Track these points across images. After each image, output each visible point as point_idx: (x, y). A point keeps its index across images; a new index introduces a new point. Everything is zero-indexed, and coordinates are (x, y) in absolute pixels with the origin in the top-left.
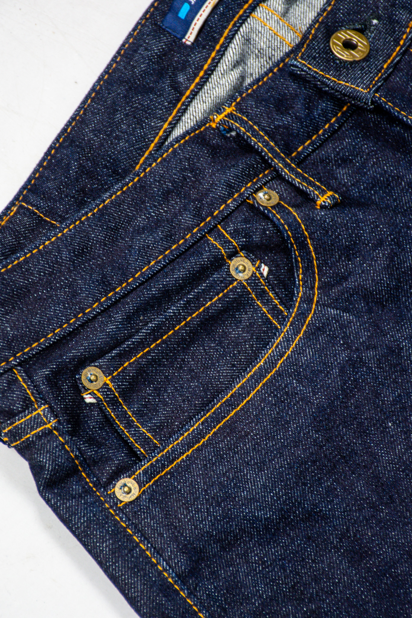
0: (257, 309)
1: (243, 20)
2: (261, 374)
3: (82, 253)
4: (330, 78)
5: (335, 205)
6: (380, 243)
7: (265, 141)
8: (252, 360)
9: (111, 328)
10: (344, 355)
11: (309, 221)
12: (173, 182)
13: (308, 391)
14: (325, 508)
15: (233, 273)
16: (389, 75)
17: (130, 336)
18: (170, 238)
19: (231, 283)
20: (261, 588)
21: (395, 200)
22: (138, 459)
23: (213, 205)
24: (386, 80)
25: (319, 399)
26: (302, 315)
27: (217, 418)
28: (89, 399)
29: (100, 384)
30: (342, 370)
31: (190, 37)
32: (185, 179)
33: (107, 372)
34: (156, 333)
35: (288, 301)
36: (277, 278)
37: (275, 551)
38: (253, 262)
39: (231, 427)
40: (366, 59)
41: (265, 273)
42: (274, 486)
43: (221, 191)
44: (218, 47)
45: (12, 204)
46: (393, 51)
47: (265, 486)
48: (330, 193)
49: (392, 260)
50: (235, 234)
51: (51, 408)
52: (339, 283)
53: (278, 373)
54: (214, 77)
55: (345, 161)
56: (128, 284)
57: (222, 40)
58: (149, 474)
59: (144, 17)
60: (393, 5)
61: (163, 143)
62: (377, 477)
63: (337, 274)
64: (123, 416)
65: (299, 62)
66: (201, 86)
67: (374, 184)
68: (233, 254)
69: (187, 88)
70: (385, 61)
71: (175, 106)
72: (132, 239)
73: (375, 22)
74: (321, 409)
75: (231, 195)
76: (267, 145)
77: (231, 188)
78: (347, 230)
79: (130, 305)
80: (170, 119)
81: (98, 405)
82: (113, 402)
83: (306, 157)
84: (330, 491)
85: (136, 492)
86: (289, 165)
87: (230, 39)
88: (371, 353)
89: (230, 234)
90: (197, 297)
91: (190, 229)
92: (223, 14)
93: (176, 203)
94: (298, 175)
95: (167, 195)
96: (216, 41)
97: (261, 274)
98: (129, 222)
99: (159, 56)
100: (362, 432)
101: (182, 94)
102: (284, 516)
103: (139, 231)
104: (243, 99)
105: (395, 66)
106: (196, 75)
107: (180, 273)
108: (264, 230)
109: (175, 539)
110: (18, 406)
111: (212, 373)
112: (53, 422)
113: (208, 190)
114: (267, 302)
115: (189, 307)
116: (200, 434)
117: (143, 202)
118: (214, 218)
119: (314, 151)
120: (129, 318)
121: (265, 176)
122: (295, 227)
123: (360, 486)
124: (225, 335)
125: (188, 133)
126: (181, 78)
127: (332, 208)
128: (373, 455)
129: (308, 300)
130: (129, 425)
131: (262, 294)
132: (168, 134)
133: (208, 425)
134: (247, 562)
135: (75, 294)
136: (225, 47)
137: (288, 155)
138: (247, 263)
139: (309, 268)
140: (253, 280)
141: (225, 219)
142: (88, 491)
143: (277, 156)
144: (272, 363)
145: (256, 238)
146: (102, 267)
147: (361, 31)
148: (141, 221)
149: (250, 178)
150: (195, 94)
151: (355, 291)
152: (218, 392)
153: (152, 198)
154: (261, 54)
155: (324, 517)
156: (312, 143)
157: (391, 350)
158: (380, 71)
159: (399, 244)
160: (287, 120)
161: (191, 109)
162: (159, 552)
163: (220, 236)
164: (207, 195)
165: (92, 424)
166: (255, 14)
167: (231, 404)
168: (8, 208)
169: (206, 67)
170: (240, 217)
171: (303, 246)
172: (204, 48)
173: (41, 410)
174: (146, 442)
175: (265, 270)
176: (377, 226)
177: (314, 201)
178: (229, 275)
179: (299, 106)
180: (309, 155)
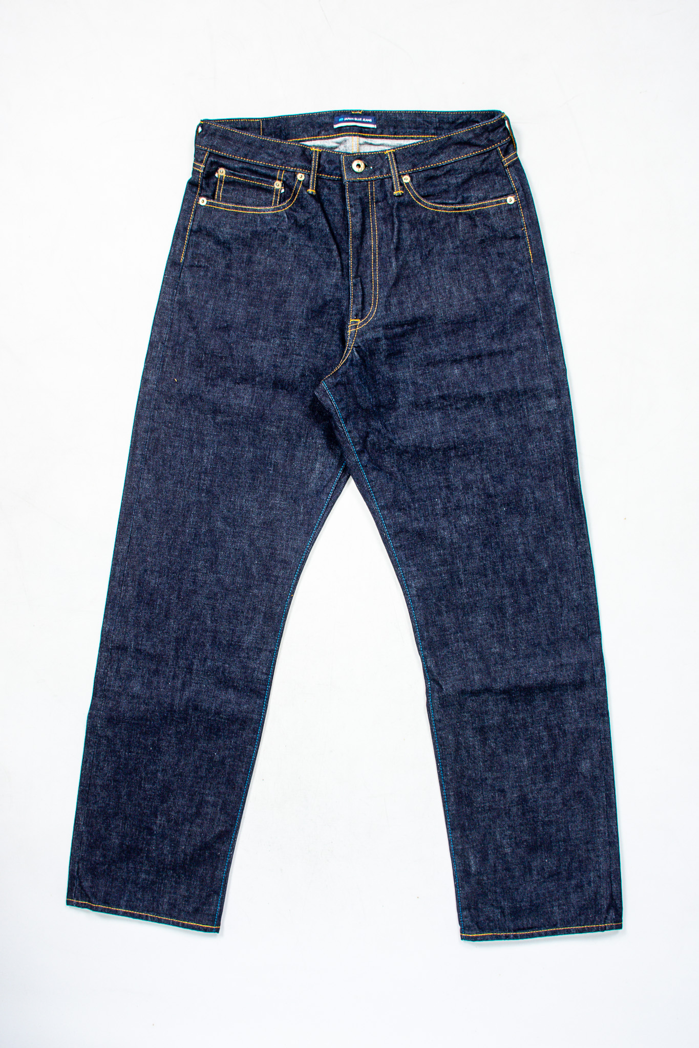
0: (272, 197)
1: (349, 135)
2: (255, 210)
3: (249, 144)
4: (344, 168)
5: (311, 195)
6: (310, 213)
8: (258, 206)
9: (236, 166)
10: (275, 226)
11: (301, 191)
13: (259, 225)
14: (234, 251)
16: (356, 182)
17: (239, 172)
18: (270, 162)
19: (272, 185)
20: (203, 250)
22: (214, 199)
23: (288, 165)
24: (354, 182)
25: (259, 229)
26: (279, 209)
27: (236, 208)
28: (216, 175)
29: (222, 175)
30: (271, 229)
31: (336, 126)
32: (290, 154)
33: (226, 174)
34: (245, 178)
35: (280, 203)
36: (284, 196)
37: (214, 247)
38: (282, 186)
39: (237, 214)
40: (356, 173)
42: (229, 235)
43: (293, 164)
44: (338, 135)
45: (259, 119)
46: (365, 178)
47: (227, 233)
48: (314, 191)
49: (308, 219)
50: (285, 176)
51: (205, 168)
52: (294, 211)
53: (259, 215)
54: (330, 140)
56: (250, 161)
58: (210, 204)
59: (333, 111)
60: (378, 169)
62: (251, 257)
63: (295, 209)
64: (220, 187)
65: (343, 158)
66: (325, 139)
67: (329, 200)
68: (280, 180)
69: (321, 136)
70: (360, 178)
71: (314, 137)
72: (263, 153)
73: (371, 168)
74: (256, 231)
75: (294, 167)
76: (315, 166)
77: (296, 166)
78: (307, 203)
79: (245, 166)
80: (308, 139)
81: (217, 179)
82: (221, 182)
83: (319, 178)
84: (239, 249)
85: (204, 204)
86: (314, 176)
87: (342, 136)
88: (280, 232)
90: (262, 180)
91: (277, 165)
92: (347, 129)
93: (282, 156)
94: (313, 180)
95: (282, 152)
96: (339, 133)
97: (281, 191)
98: (266, 149)
99: (325, 122)
100: (260, 245)
101: (319, 136)
102: (224, 243)
103: (267, 153)
104: (327, 151)
105: (360, 182)
106: (327, 135)
107: (264, 171)
108: (291, 183)
109: (199, 222)
110: (199, 160)
111: (248, 199)
112: (202, 171)
113: (291, 161)
114: (276, 198)
115: (257, 180)
116: (229, 208)
117: (275, 148)
118: (285, 168)
120: (242, 168)
121: (306, 172)
122: (297, 189)
123: (245, 255)
124: (260, 195)
125: (305, 145)
126: (323, 133)
127: (310, 194)
128: (256, 252)
129: (284, 207)
130: (220, 190)
131: (277, 195)
133: (233, 208)
134: (207, 243)
135: (237, 151)
136: (339, 137)
137: (317, 173)
138: (280, 185)
139: (291, 201)
140: (277, 190)
141: (287, 171)
142: (196, 193)
143: (314, 171)
144: (260, 211)
145: (287, 182)
146: (250, 151)
147: (366, 166)
148: (270, 151)
149: (303, 169)
150: (321, 139)
151: (295, 217)
152: (245, 205)
153: (278, 150)
154: (345, 147)
155: (231, 252)
156: (326, 177)
157: (285, 237)
158: (355, 178)
159: (313, 218)
160: (327, 166)
161: (316, 141)
162: (193, 221)
163: (281, 174)
164: (289, 162)
165: (212, 181)
166: (353, 137)
167: (242, 209)
168: (257, 119)
169: (331, 136)
170: (289, 174)
171: (295, 195)
172: (335, 132)
173: (203, 166)
174: (219, 197)
175: (283, 191)
177: (309, 188)
178: (274, 183)
179: (334, 166)
180: (322, 179)
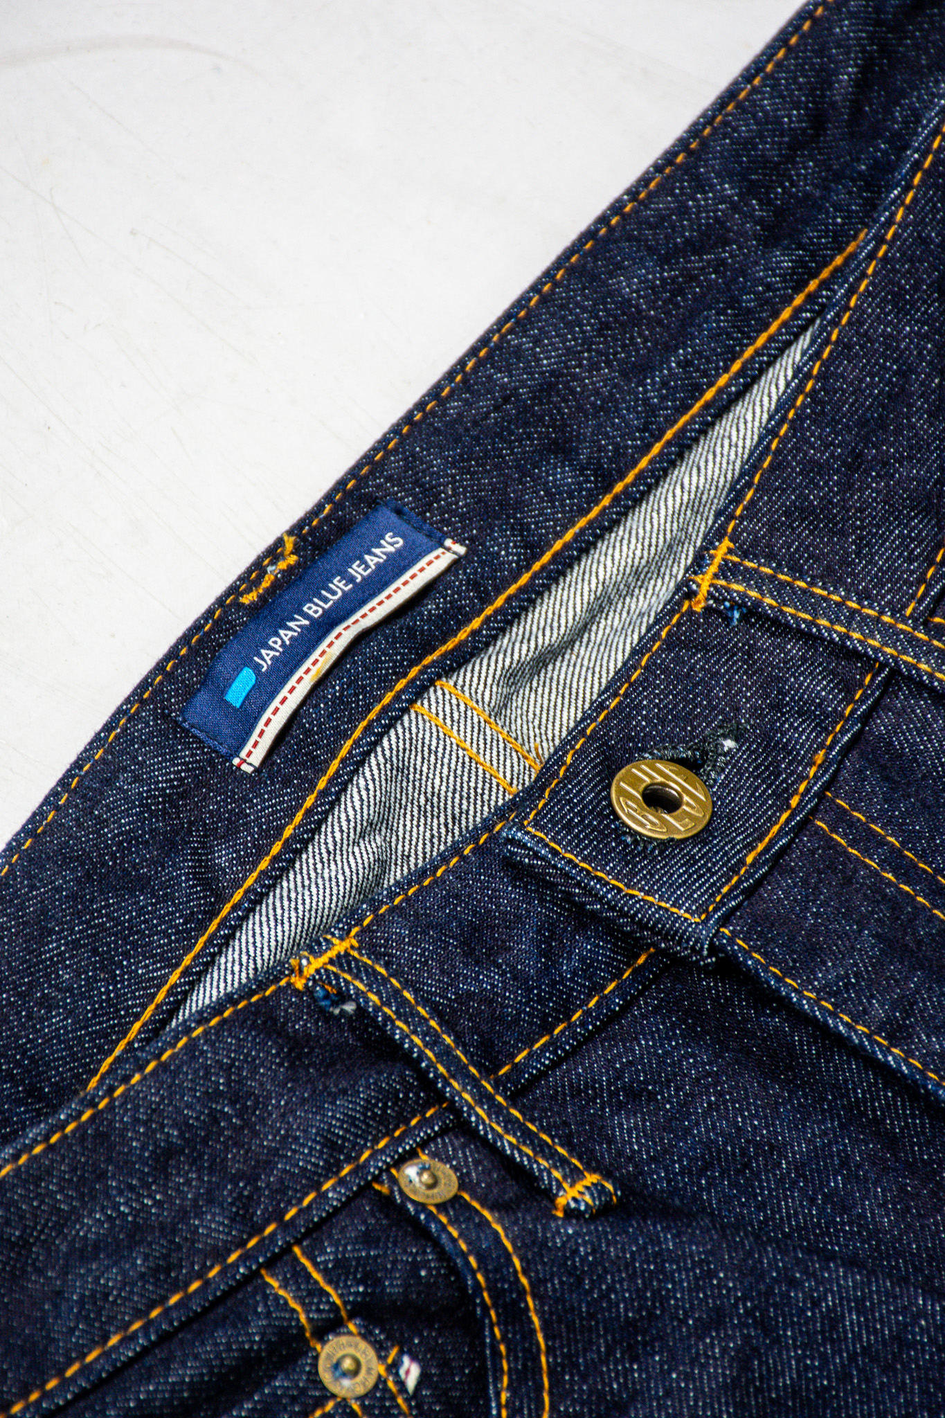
1: (392, 717)
4: (608, 879)
5: (604, 1211)
6: (717, 1319)
7: (429, 1032)
11: (532, 1247)
12: (183, 1126)
15: (326, 1376)
16: (759, 883)
18: (164, 1275)
19: (320, 1402)
21: (761, 1207)
23: (284, 1192)
24: (750, 893)
31: (253, 754)
32: (215, 1117)
36: (442, 1396)
38: (381, 1349)
40: (699, 838)
41: (411, 1383)
43: (307, 1156)
44: (322, 784)
46: (772, 821)
48: (591, 1178)
49: (745, 1367)
50: (338, 1272)
54: (309, 858)
55: (635, 1096)
56: (45, 1395)
57: (335, 765)
59: (137, 695)
60: (777, 707)
61: (165, 1022)
63: (601, 1396)
65: (530, 834)
66: (272, 879)
67: (710, 1159)
68: (329, 1326)
69: (237, 884)
70: (750, 847)
71: (202, 927)
72: (64, 1273)
73: (729, 744)
75: (332, 1168)
76: (434, 1041)
77: (335, 1152)
78: (632, 1277)
80: (187, 960)
83: (535, 1080)
86: (491, 1098)
87: (356, 763)
89: (325, 1272)
91: (219, 1254)
92: (340, 700)
93: (187, 1183)
94: (510, 1124)
95: (164, 1159)
96: (320, 769)
97: (401, 1384)
98: (59, 1228)
99: (169, 799)
101: (222, 899)
103: (85, 1253)
104: (378, 919)
105: (776, 861)
106: (261, 852)
107: (185, 1372)
108: (416, 1267)
113: (274, 1152)
117: (102, 1176)
118: (285, 1226)
119: (555, 1065)
121: (424, 1122)
122: (495, 1261)
125: (230, 999)
126: (222, 858)
127: (594, 1217)
132: (179, 998)
136: (341, 785)
137: (489, 1071)
138: (365, 1352)
139: (525, 1377)
140: (379, 1399)
141: (314, 1232)
143: (459, 1071)
145: (393, 1287)
147: (691, 766)
148: (91, 1225)
149: (385, 1125)
150: (256, 899)
153: (125, 1166)
154: (432, 806)
156: (553, 1044)
158: (735, 870)
159: (765, 1326)
160: (491, 980)
161: (244, 937)
163: (298, 1277)
164: (269, 1165)
166: (420, 707)
169: (288, 832)
170: (353, 1227)
171: (514, 1315)
172: (287, 782)
175: (411, 1372)
176: (711, 1274)
177: (549, 1196)
178: (315, 1381)
179: (522, 945)
180: (543, 1074)
